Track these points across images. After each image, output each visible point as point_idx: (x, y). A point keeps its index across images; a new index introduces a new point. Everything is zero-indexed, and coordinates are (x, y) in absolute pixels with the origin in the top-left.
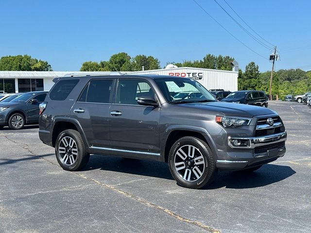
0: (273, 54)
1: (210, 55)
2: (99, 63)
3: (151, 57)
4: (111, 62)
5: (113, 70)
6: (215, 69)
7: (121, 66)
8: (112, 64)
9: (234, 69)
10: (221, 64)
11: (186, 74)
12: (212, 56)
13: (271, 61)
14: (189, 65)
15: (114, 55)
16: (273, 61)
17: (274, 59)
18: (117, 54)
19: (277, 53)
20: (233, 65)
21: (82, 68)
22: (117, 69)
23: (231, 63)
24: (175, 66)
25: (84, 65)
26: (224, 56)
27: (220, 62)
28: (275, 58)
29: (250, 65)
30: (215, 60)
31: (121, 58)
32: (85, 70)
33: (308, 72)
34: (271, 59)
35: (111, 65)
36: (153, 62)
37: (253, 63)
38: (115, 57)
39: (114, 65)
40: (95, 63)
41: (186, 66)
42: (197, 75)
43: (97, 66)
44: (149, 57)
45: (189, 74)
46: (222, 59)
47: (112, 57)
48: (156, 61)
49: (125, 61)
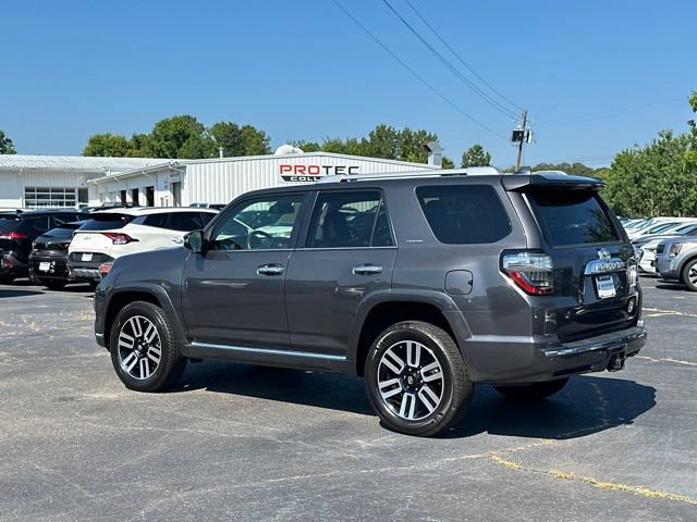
0: (519, 128)
1: (383, 127)
2: (129, 138)
3: (249, 127)
4: (156, 137)
5: (159, 154)
6: (393, 158)
7: (179, 147)
8: (159, 141)
9: (431, 159)
10: (408, 148)
11: (321, 168)
12: (389, 130)
13: (515, 143)
14: (335, 148)
15: (163, 122)
16: (519, 143)
17: (521, 139)
18: (171, 118)
19: (527, 127)
20: (430, 150)
21: (87, 149)
22: (171, 154)
23: (426, 147)
24: (297, 149)
25: (92, 142)
26: (415, 130)
27: (406, 143)
28: (523, 137)
29: (471, 151)
30: (396, 137)
31: (179, 127)
32: (94, 155)
33: (598, 170)
34: (514, 140)
35: (155, 143)
36: (254, 140)
37: (479, 149)
38: (164, 125)
39: (164, 144)
40: (118, 138)
41: (330, 151)
42: (346, 171)
43: (125, 145)
44: (244, 128)
45: (327, 167)
46: (410, 137)
47: (159, 125)
48: (261, 136)
49: (189, 135)
